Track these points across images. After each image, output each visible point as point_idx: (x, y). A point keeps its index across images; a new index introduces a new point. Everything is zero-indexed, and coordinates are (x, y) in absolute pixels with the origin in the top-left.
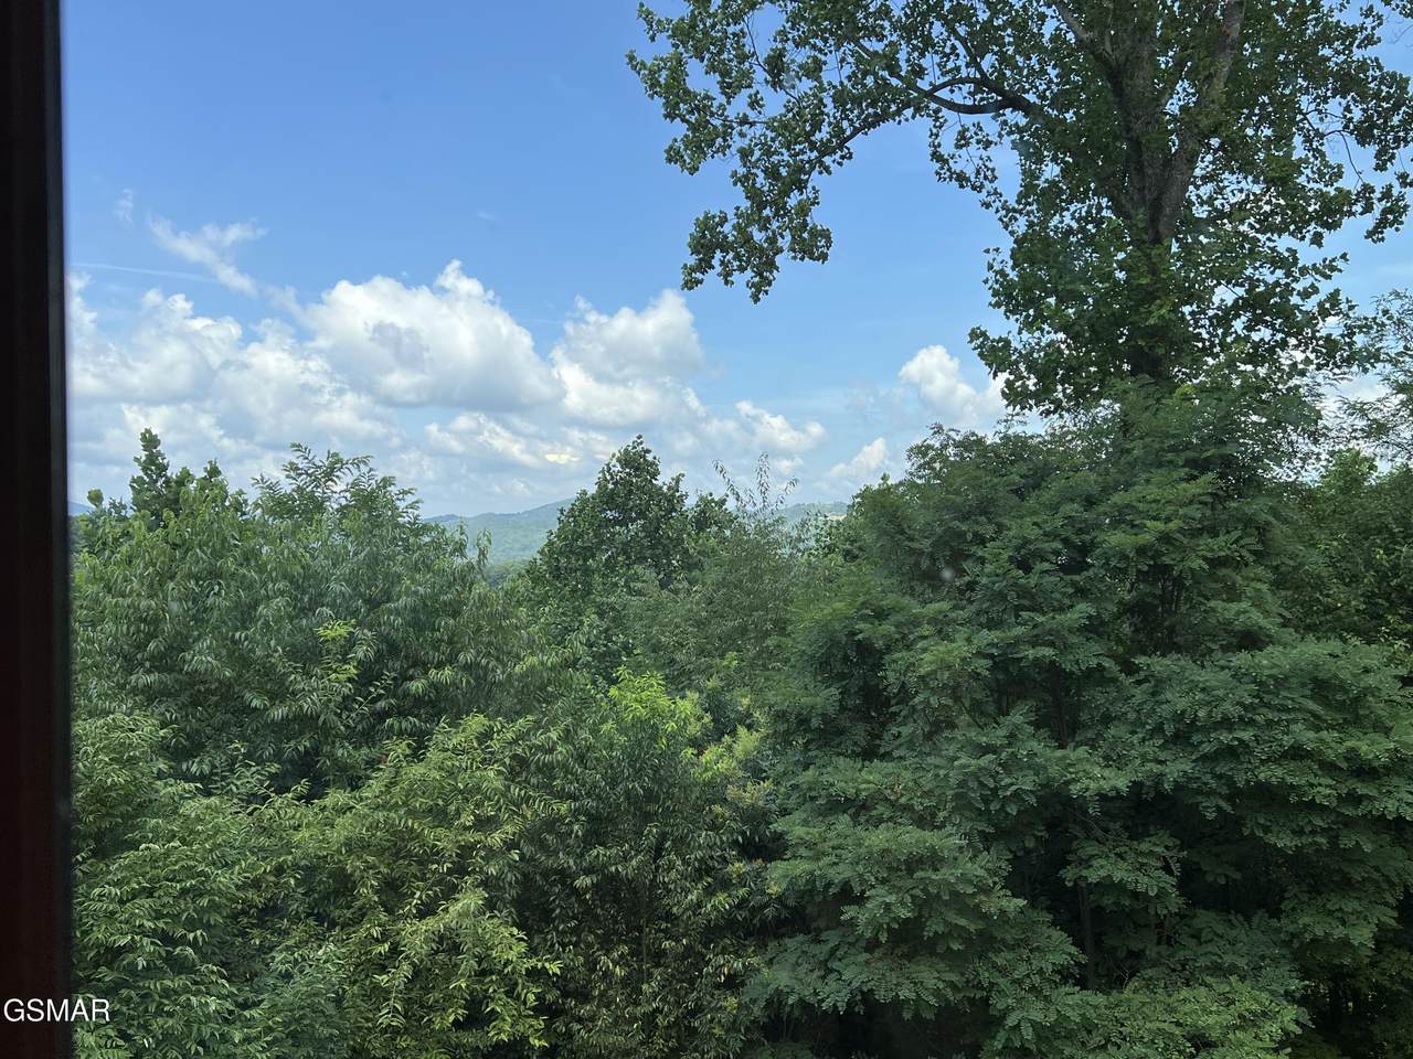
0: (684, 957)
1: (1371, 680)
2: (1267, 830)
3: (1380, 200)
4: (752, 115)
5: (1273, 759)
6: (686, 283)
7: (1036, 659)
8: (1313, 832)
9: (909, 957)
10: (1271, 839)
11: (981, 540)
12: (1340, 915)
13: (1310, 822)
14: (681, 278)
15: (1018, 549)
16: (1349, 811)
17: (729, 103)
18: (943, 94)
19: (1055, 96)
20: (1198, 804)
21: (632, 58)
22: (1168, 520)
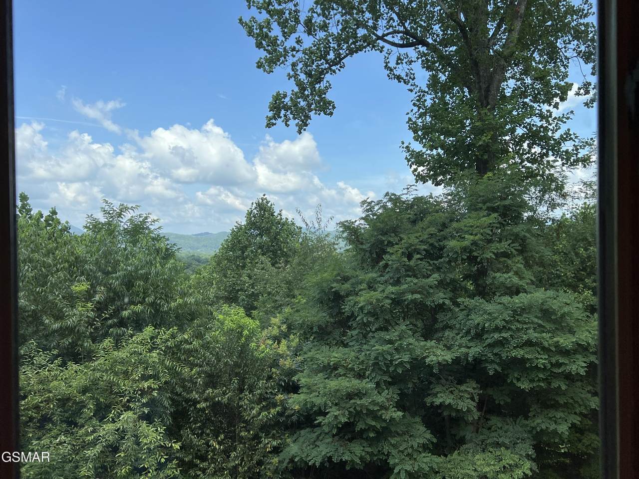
0: (253, 439)
1: (566, 309)
2: (518, 380)
3: (593, 89)
4: (298, 47)
5: (519, 346)
6: (268, 125)
7: (412, 300)
8: (539, 380)
9: (350, 440)
10: (519, 384)
11: (391, 244)
12: (554, 419)
13: (537, 376)
14: (265, 122)
15: (407, 248)
16: (556, 370)
17: (286, 40)
18: (389, 38)
19: (441, 40)
20: (486, 367)
21: (241, 20)
22: (476, 235)
